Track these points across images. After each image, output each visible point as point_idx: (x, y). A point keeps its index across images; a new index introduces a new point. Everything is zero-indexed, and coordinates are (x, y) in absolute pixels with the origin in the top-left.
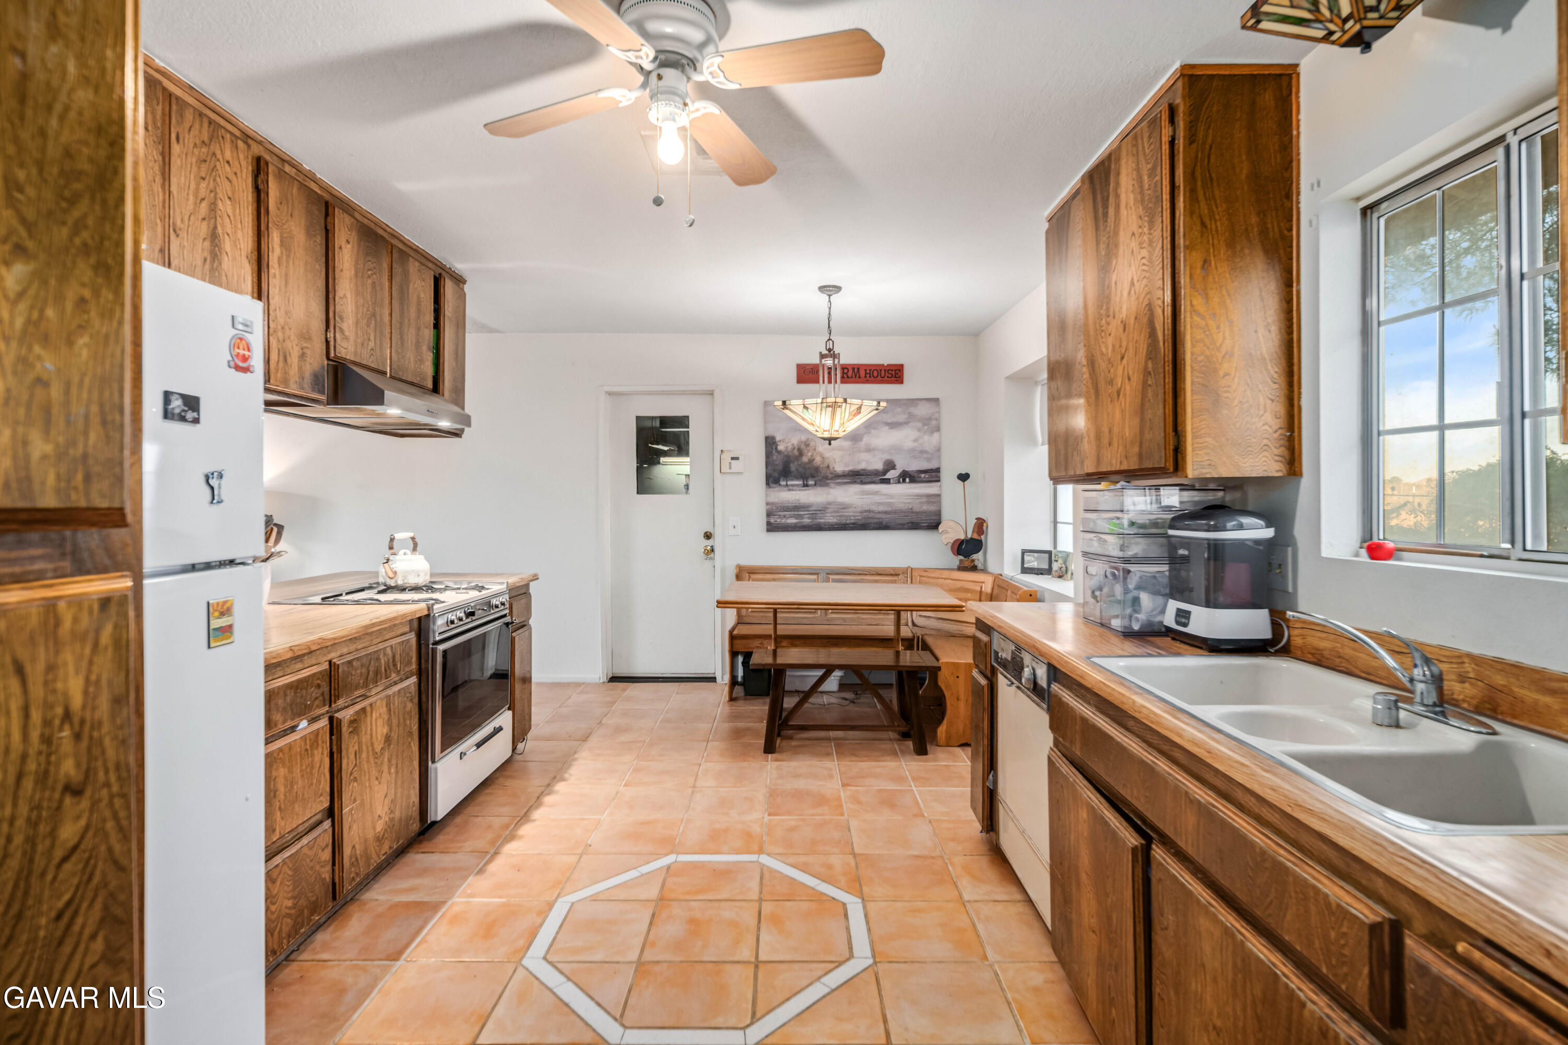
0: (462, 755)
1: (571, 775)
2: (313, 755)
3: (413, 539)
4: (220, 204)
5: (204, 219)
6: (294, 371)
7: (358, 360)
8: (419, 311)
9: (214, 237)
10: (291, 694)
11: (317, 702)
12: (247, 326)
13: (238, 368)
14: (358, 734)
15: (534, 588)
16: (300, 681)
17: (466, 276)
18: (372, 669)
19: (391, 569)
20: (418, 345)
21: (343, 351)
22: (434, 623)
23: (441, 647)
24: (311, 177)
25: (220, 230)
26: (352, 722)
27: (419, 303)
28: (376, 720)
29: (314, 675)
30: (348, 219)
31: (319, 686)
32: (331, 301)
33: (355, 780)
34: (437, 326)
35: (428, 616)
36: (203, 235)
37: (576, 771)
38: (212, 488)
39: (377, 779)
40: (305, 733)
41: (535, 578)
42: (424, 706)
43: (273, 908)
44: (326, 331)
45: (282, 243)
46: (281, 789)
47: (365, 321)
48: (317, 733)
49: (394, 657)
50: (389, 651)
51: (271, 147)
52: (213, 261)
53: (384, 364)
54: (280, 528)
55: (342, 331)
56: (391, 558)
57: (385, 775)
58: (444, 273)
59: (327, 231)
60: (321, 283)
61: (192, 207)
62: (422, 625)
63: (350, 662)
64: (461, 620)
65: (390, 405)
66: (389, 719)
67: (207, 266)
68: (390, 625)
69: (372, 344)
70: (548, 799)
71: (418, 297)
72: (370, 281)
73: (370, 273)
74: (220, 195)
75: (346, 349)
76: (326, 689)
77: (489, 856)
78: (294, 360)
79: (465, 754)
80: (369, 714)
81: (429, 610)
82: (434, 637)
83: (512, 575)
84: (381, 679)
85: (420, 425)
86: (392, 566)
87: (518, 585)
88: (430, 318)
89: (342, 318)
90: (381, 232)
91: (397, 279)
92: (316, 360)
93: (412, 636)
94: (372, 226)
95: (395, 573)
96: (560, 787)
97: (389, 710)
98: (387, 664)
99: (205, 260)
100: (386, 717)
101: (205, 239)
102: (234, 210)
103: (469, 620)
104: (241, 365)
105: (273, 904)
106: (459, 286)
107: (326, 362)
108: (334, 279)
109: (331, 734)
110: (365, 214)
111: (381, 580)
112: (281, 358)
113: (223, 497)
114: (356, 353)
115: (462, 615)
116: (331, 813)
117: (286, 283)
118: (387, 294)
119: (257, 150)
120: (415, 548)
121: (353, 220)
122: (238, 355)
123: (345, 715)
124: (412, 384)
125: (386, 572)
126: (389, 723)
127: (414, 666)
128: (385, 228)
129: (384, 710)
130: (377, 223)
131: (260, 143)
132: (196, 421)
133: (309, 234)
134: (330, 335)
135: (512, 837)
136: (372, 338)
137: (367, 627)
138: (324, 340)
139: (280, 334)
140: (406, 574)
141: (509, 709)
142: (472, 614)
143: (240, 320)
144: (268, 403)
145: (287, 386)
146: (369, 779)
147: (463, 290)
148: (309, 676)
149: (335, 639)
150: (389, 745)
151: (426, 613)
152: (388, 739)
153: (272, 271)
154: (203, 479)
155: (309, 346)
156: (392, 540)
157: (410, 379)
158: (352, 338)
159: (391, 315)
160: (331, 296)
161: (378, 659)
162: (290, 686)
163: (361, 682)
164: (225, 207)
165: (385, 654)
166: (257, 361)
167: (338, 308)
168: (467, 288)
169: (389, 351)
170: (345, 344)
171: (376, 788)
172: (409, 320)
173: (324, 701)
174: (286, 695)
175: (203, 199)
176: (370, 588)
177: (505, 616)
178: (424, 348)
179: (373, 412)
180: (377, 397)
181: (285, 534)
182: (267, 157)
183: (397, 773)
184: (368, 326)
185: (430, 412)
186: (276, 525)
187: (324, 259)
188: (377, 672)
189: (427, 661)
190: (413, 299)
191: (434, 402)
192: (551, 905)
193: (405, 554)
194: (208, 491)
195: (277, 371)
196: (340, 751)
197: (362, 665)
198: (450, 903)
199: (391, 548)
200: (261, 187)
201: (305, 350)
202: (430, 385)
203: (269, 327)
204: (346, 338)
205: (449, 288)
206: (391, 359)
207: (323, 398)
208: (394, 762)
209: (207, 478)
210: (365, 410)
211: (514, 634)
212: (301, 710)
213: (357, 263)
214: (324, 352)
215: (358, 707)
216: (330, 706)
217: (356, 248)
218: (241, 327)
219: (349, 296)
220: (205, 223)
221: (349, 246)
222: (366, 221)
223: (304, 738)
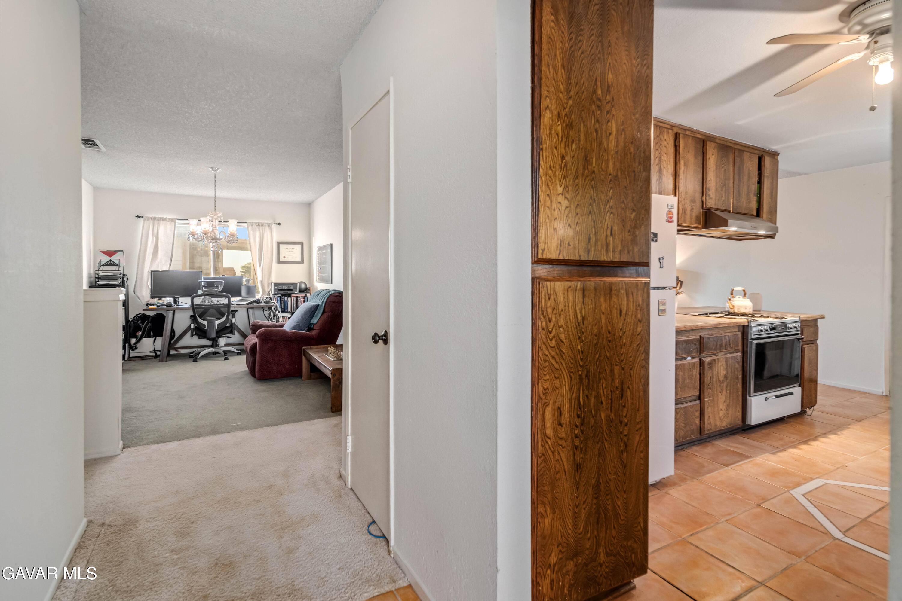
0: (767, 399)
1: (842, 434)
2: (692, 371)
3: (744, 291)
4: (662, 157)
6: (688, 217)
7: (716, 207)
8: (749, 177)
9: (660, 170)
10: (684, 345)
11: (694, 351)
12: (672, 206)
13: (669, 222)
14: (712, 370)
15: (820, 322)
16: (688, 340)
17: (779, 151)
18: (719, 343)
19: (732, 304)
20: (748, 194)
21: (709, 204)
22: (751, 329)
23: (755, 342)
24: (698, 132)
25: (662, 167)
26: (709, 364)
27: (749, 173)
28: (720, 366)
29: (693, 339)
30: (713, 145)
31: (695, 344)
32: (705, 183)
33: (710, 388)
34: (760, 182)
35: (748, 325)
36: (656, 171)
37: (846, 433)
38: (660, 263)
39: (720, 392)
40: (689, 362)
41: (822, 317)
42: (745, 369)
43: (677, 423)
44: (702, 197)
45: (685, 165)
46: (681, 380)
47: (720, 189)
48: (694, 363)
49: (729, 341)
50: (727, 337)
51: (681, 127)
52: (660, 179)
53: (730, 206)
54: (682, 282)
55: (709, 195)
56: (732, 299)
57: (724, 392)
58: (764, 154)
59: (703, 153)
60: (700, 177)
62: (745, 329)
63: (708, 338)
64: (767, 330)
65: (731, 226)
66: (727, 368)
67: (658, 182)
68: (729, 326)
69: (723, 198)
70: (822, 439)
71: (749, 170)
72: (723, 170)
73: (723, 166)
74: (663, 154)
75: (711, 203)
76: (699, 347)
77: (779, 450)
78: (688, 212)
79: (768, 399)
80: (717, 362)
81: (748, 322)
82: (751, 336)
83: (804, 314)
84: (723, 349)
85: (749, 234)
86: (732, 303)
87: (808, 319)
88: (756, 179)
89: (709, 190)
90: (729, 144)
91: (737, 164)
92: (698, 210)
93: (739, 334)
94: (725, 143)
95: (734, 306)
96: (833, 437)
97: (727, 364)
98: (726, 343)
99: (657, 180)
100: (725, 366)
102: (667, 158)
103: (772, 332)
104: (670, 221)
105: (677, 422)
106: (774, 158)
107: (702, 210)
108: (706, 173)
109: (700, 366)
110: (721, 139)
111: (726, 309)
112: (683, 212)
113: (664, 266)
114: (715, 204)
115: (768, 328)
116: (700, 398)
117: (686, 181)
118: (732, 174)
119: (675, 130)
120: (745, 296)
121: (715, 144)
122: (669, 217)
123: (707, 360)
124: (744, 214)
125: (729, 306)
126: (726, 369)
127: (740, 348)
128: (731, 142)
129: (724, 363)
130: (728, 141)
131: (677, 127)
132: (656, 241)
133: (696, 157)
134: (704, 198)
135: (795, 447)
136: (723, 196)
137: (717, 324)
138: (701, 201)
139: (683, 202)
140: (739, 307)
141: (800, 386)
142: (774, 329)
143: (670, 205)
144: (679, 231)
145: (685, 223)
146: (717, 391)
147: (777, 159)
148: (691, 339)
149: (702, 327)
150: (727, 380)
151: (747, 324)
152: (726, 377)
153: (680, 177)
154: (658, 260)
155: (694, 205)
156: (732, 290)
157: (743, 212)
158: (714, 198)
159: (734, 182)
160: (705, 181)
161: (722, 340)
162: (684, 341)
163: (714, 348)
164: (664, 157)
165: (725, 339)
166: (675, 218)
167: (708, 186)
168: (779, 158)
169: (732, 200)
170: (710, 201)
171: (720, 396)
172: (743, 183)
173: (697, 351)
174: (683, 344)
176: (721, 313)
177: (798, 334)
178: (752, 195)
179: (724, 231)
180: (725, 223)
181: (683, 284)
182: (679, 131)
183: (730, 393)
184: (722, 190)
185: (753, 228)
186: (680, 281)
187: (702, 166)
188: (721, 346)
189: (747, 347)
190: (746, 171)
191: (757, 222)
192: (812, 479)
193: (739, 298)
194: (659, 264)
195: (681, 217)
196: (704, 374)
197: (714, 341)
198: (754, 458)
199: (732, 294)
200: (677, 144)
201: (693, 207)
202: (755, 213)
203: (679, 200)
204: (711, 198)
205: (767, 162)
206: (733, 204)
207: (700, 226)
208: (729, 388)
209: (659, 259)
210: (719, 229)
211: (804, 346)
212: (689, 353)
213: (717, 163)
214: (701, 206)
215: (712, 358)
216: (700, 354)
217: (716, 158)
218: (670, 207)
219: (713, 179)
220: (657, 166)
221: (713, 157)
222: (722, 142)
223: (689, 363)
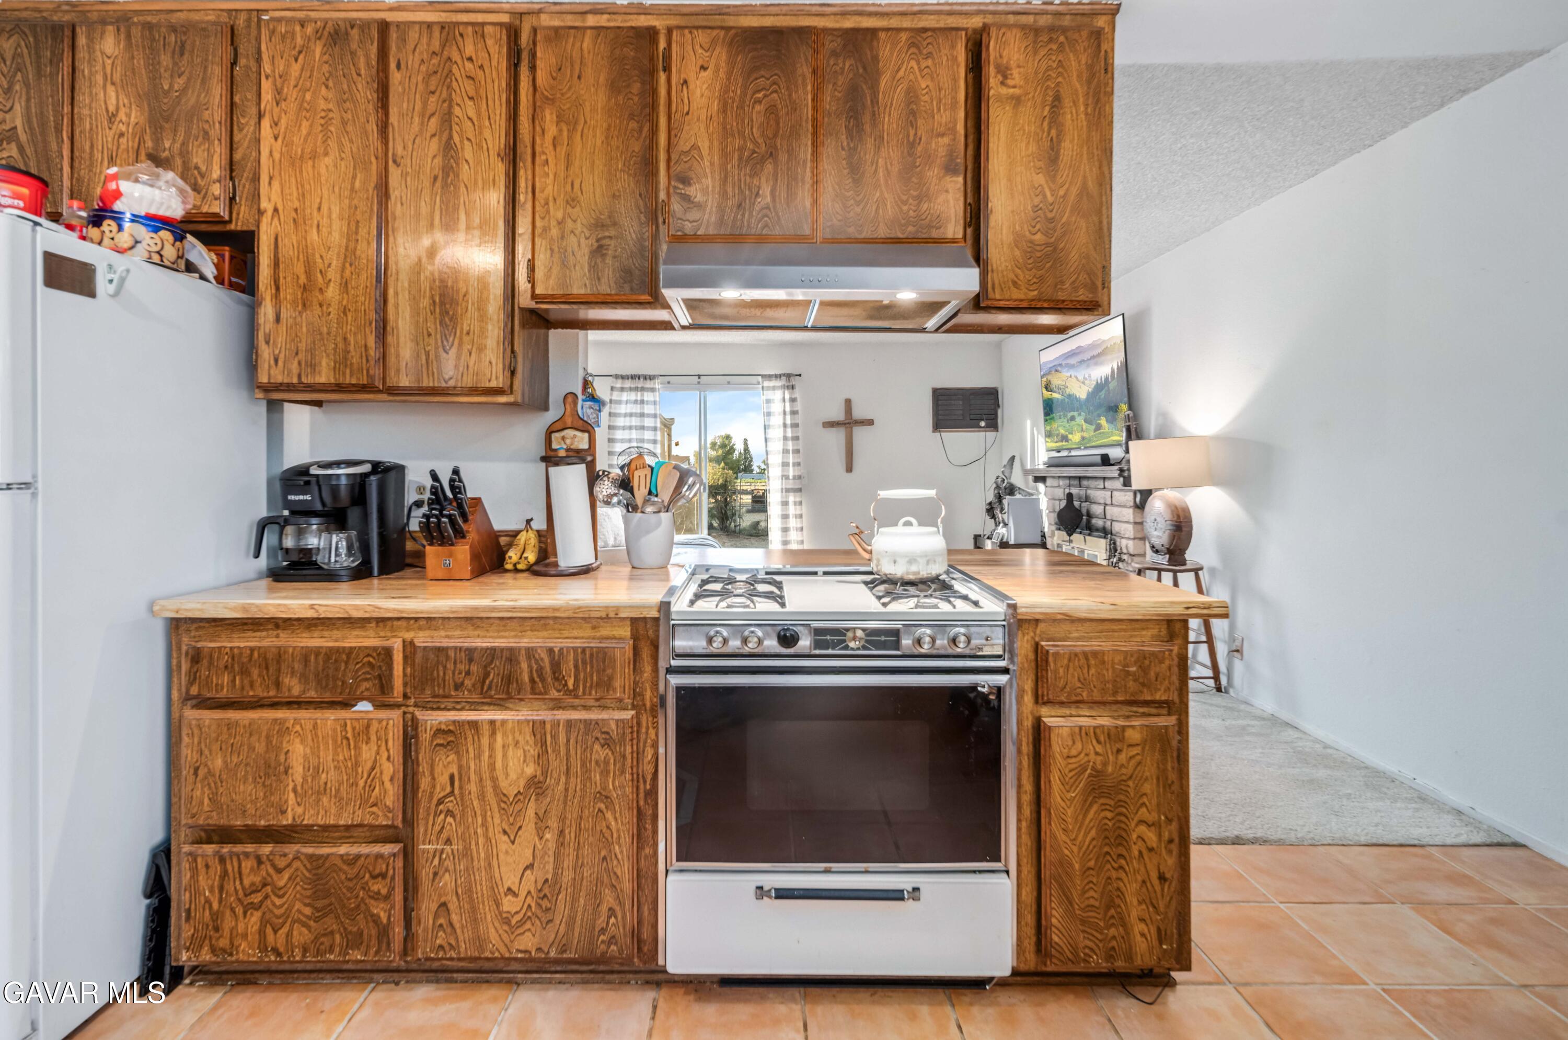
4: (457, 109)
5: (433, 135)
6: (580, 272)
9: (448, 148)
11: (366, 684)
14: (457, 753)
25: (457, 139)
26: (443, 732)
28: (506, 748)
29: (363, 648)
30: (705, 38)
31: (371, 666)
33: (449, 814)
36: (432, 153)
45: (561, 119)
47: (746, 170)
50: (542, 654)
52: (447, 176)
55: (686, 197)
57: (526, 835)
61: (417, 129)
63: (439, 649)
66: (542, 758)
67: (438, 185)
69: (764, 200)
74: (457, 100)
75: (697, 221)
78: (582, 258)
80: (487, 733)
81: (661, 610)
84: (520, 690)
89: (685, 181)
97: (542, 744)
100: (531, 749)
101: (435, 157)
102: (479, 109)
108: (671, 130)
109: (405, 735)
114: (720, 223)
126: (542, 762)
129: (526, 738)
133: (615, 91)
136: (765, 191)
146: (484, 826)
148: (353, 648)
150: (539, 794)
151: (653, 614)
152: (535, 786)
158: (711, 203)
163: (468, 682)
164: (465, 111)
167: (678, 169)
170: (692, 215)
172: (879, 138)
175: (433, 115)
183: (561, 843)
184: (754, 175)
187: (646, 111)
188: (510, 678)
196: (418, 763)
201: (605, 241)
204: (696, 206)
206: (819, 212)
208: (552, 824)
213: (725, 92)
214: (649, 234)
215: (465, 716)
216: (406, 697)
219: (704, 144)
220: (436, 139)
221: (706, 74)
